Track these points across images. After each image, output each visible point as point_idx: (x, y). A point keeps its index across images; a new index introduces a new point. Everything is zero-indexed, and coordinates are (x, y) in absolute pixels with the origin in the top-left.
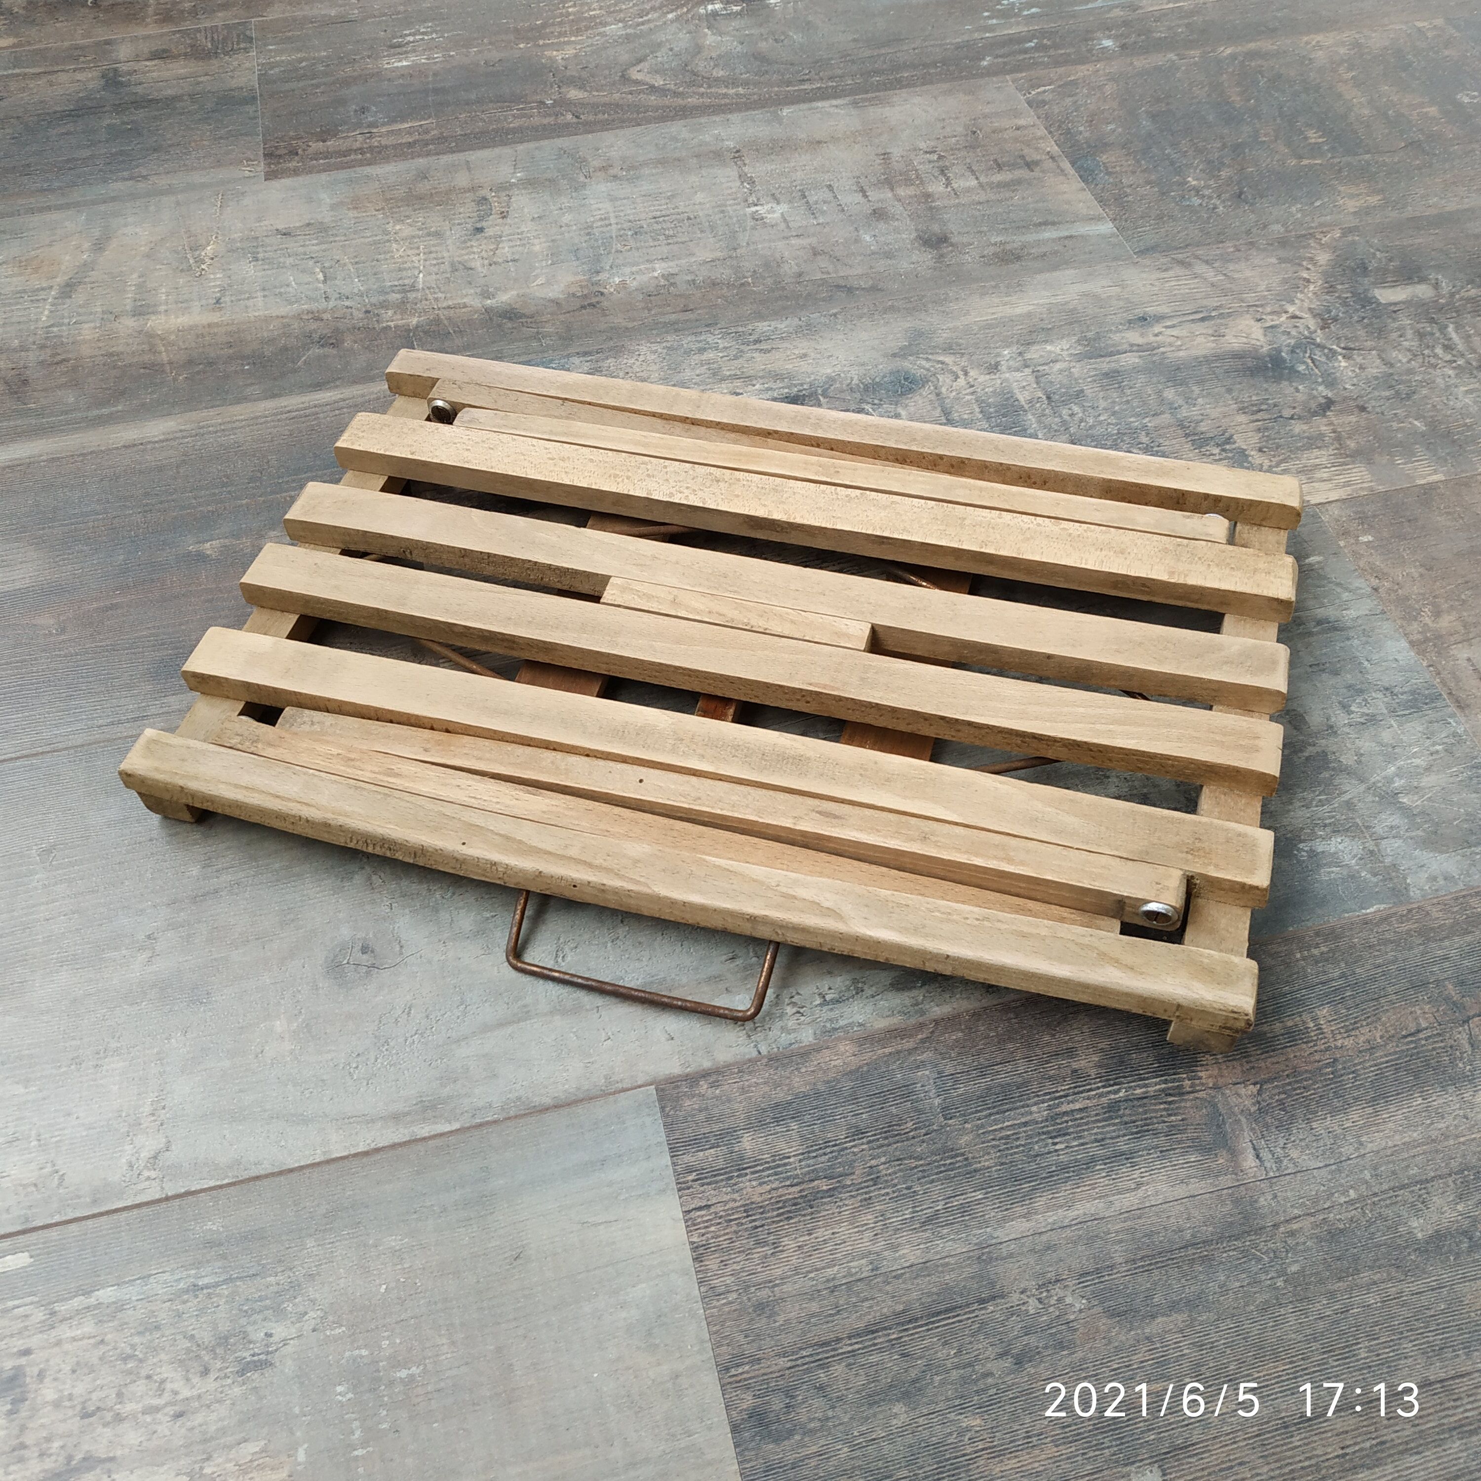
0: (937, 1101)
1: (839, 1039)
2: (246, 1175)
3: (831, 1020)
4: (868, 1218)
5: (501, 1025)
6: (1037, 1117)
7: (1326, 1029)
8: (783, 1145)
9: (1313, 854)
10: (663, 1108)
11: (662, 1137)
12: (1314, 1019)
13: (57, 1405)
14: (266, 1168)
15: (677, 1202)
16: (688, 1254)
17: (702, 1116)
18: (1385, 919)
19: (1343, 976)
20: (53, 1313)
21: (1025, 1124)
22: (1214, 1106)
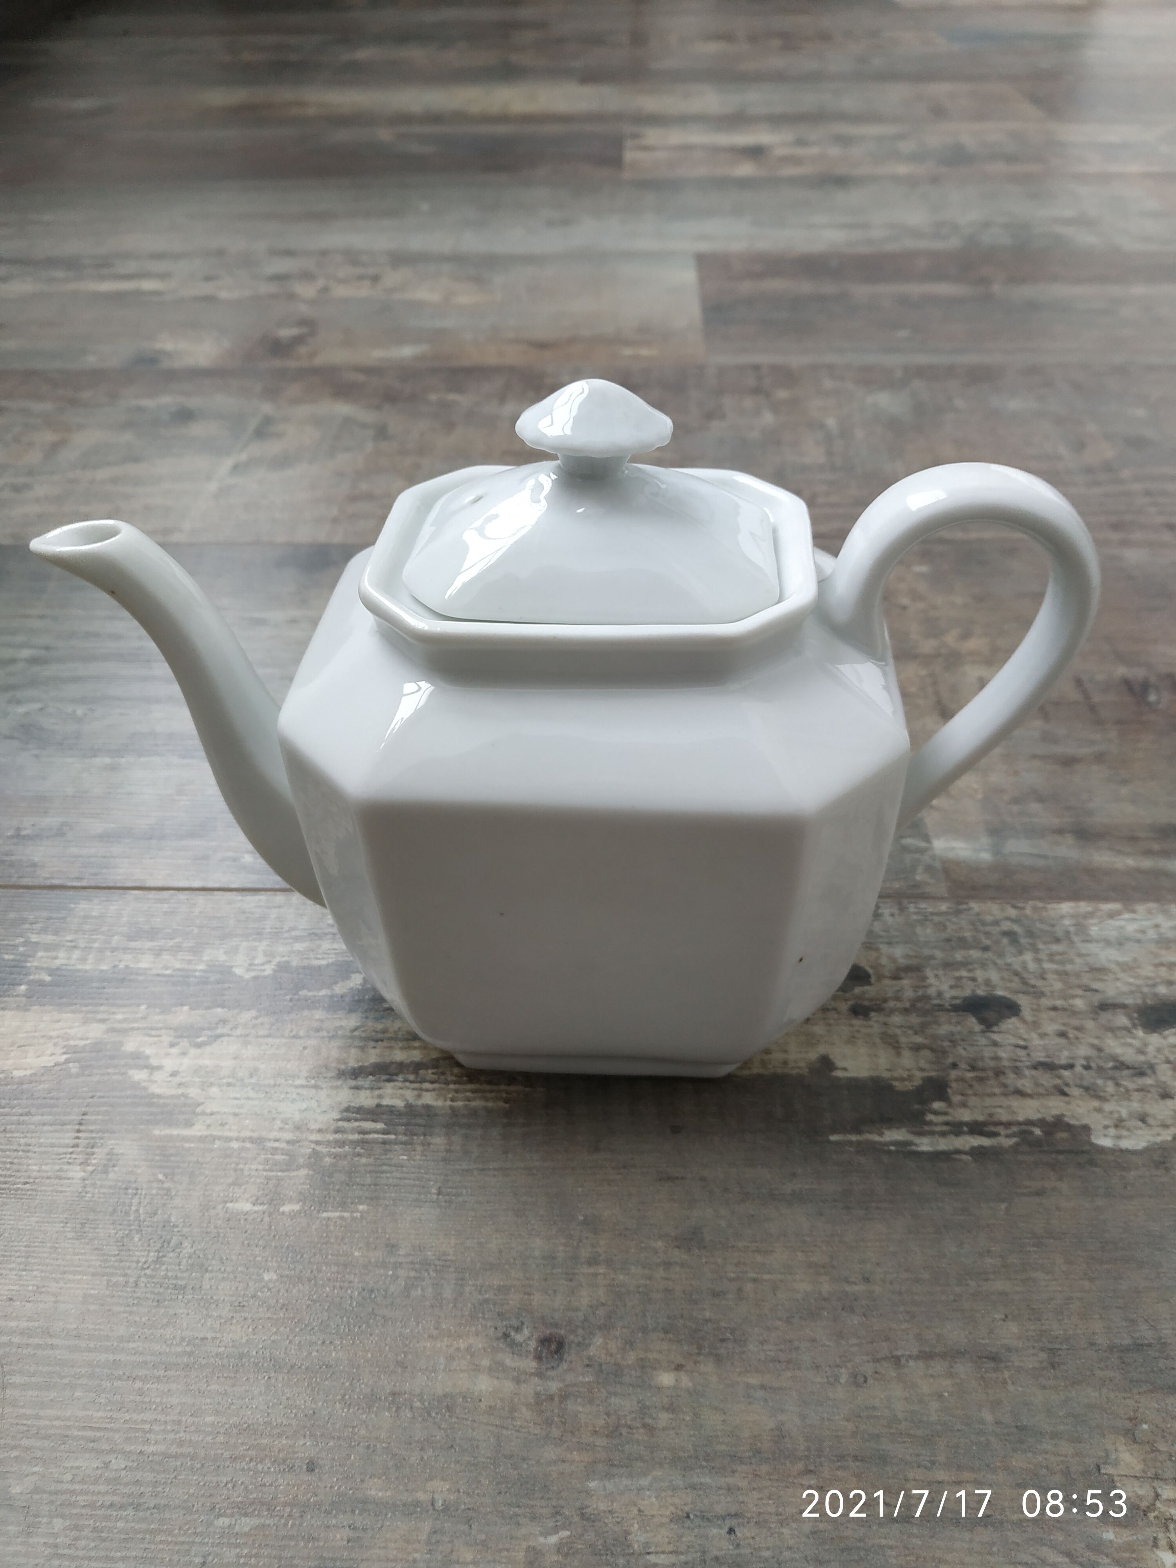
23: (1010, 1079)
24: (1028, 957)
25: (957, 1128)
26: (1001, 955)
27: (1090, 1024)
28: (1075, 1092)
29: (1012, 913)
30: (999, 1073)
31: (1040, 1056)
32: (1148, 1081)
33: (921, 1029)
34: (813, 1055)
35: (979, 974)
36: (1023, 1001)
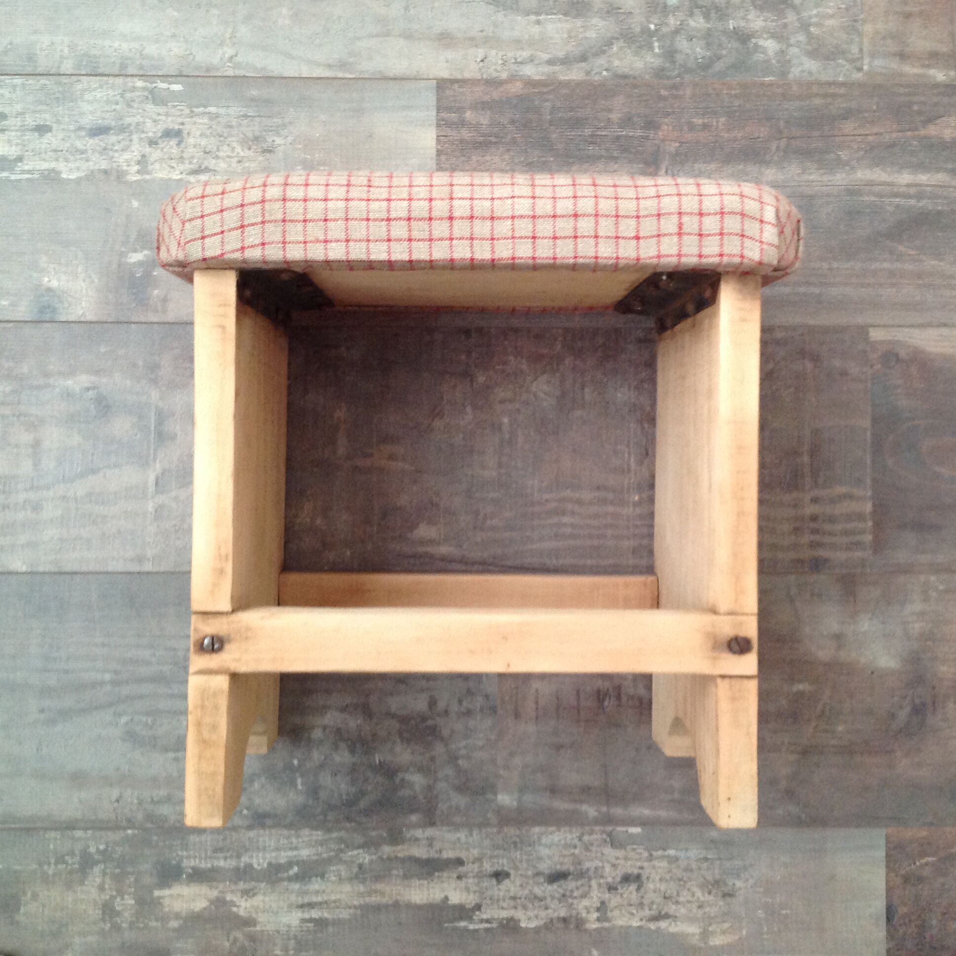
0: (549, 117)
1: (517, 80)
2: (267, 75)
3: (516, 71)
4: (507, 157)
5: (377, 35)
6: (586, 134)
7: (721, 127)
8: (482, 119)
9: (756, 45)
10: (437, 91)
11: (435, 103)
12: (717, 122)
13: (195, 146)
14: (275, 74)
15: (435, 131)
16: (434, 152)
17: (452, 99)
18: (771, 85)
19: (739, 106)
20: (192, 112)
21: (580, 135)
22: (659, 148)
23: (501, 903)
24: (518, 853)
25: (482, 921)
26: (510, 852)
27: (531, 882)
28: (520, 907)
29: (518, 832)
30: (498, 900)
31: (512, 894)
32: (542, 903)
33: (478, 884)
34: (443, 896)
35: (501, 861)
36: (512, 872)
